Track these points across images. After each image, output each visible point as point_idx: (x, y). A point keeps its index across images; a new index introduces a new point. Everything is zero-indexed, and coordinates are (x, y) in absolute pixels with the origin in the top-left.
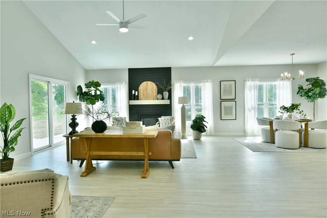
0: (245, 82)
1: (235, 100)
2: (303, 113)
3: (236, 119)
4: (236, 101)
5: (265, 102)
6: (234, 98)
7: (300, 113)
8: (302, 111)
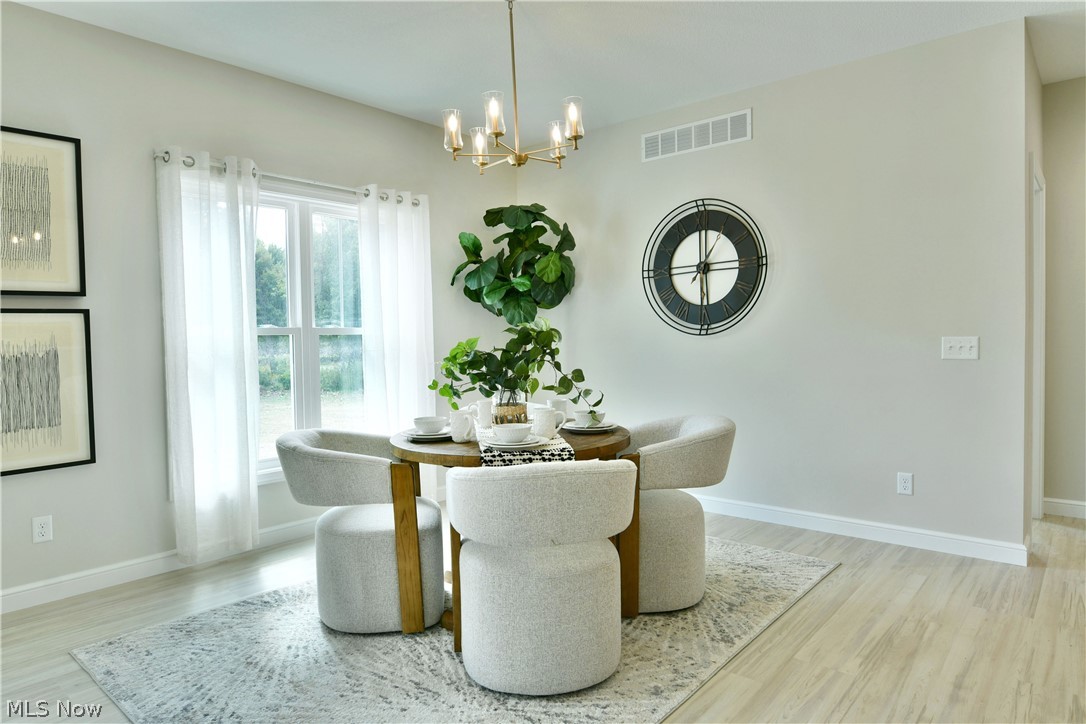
0: (164, 171)
1: (82, 303)
2: (582, 386)
3: (92, 460)
4: (86, 313)
5: (299, 324)
6: (74, 286)
7: (565, 385)
8: (579, 375)
